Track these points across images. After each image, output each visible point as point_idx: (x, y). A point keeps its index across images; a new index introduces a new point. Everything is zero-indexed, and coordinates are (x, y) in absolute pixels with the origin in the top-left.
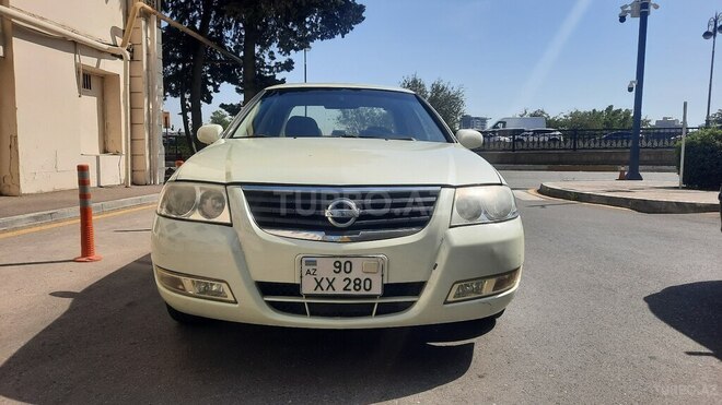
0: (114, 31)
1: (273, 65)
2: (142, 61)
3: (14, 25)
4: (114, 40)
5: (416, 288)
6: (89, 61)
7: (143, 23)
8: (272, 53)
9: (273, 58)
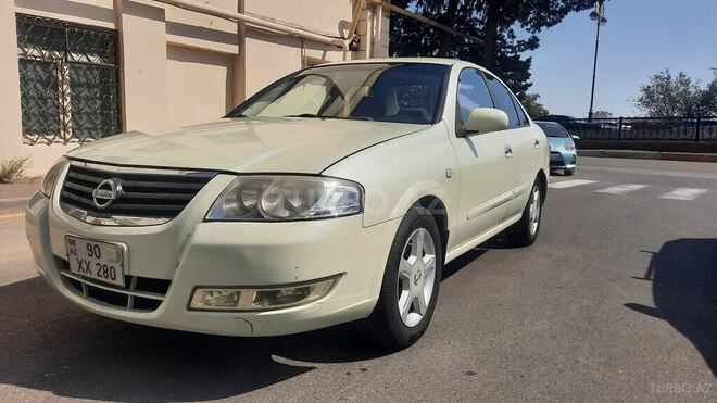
0: (343, 25)
1: (515, 44)
2: (365, 50)
3: (248, 28)
4: (342, 32)
5: (162, 286)
6: (316, 54)
7: (369, 14)
8: (511, 31)
9: (513, 37)
